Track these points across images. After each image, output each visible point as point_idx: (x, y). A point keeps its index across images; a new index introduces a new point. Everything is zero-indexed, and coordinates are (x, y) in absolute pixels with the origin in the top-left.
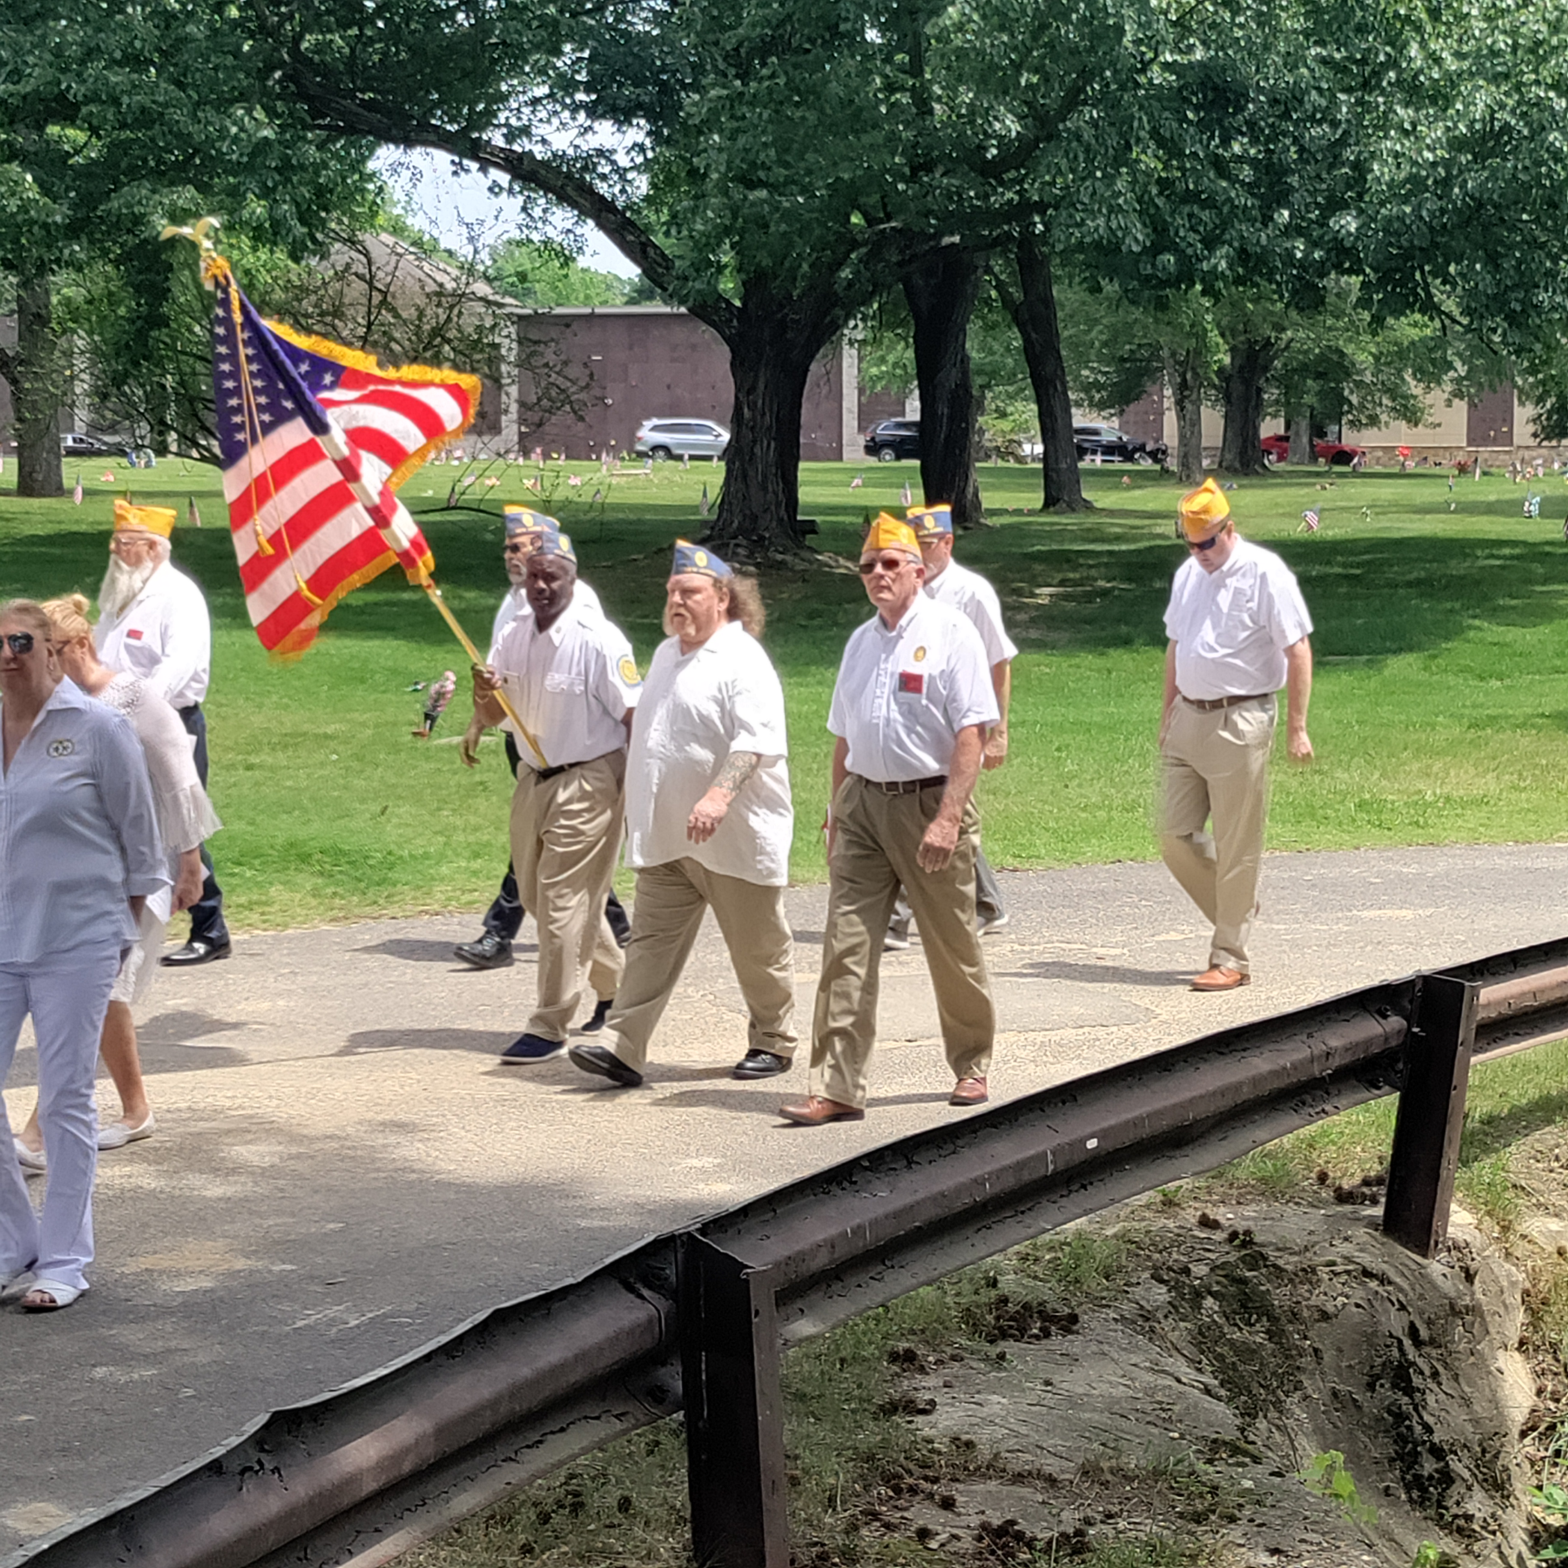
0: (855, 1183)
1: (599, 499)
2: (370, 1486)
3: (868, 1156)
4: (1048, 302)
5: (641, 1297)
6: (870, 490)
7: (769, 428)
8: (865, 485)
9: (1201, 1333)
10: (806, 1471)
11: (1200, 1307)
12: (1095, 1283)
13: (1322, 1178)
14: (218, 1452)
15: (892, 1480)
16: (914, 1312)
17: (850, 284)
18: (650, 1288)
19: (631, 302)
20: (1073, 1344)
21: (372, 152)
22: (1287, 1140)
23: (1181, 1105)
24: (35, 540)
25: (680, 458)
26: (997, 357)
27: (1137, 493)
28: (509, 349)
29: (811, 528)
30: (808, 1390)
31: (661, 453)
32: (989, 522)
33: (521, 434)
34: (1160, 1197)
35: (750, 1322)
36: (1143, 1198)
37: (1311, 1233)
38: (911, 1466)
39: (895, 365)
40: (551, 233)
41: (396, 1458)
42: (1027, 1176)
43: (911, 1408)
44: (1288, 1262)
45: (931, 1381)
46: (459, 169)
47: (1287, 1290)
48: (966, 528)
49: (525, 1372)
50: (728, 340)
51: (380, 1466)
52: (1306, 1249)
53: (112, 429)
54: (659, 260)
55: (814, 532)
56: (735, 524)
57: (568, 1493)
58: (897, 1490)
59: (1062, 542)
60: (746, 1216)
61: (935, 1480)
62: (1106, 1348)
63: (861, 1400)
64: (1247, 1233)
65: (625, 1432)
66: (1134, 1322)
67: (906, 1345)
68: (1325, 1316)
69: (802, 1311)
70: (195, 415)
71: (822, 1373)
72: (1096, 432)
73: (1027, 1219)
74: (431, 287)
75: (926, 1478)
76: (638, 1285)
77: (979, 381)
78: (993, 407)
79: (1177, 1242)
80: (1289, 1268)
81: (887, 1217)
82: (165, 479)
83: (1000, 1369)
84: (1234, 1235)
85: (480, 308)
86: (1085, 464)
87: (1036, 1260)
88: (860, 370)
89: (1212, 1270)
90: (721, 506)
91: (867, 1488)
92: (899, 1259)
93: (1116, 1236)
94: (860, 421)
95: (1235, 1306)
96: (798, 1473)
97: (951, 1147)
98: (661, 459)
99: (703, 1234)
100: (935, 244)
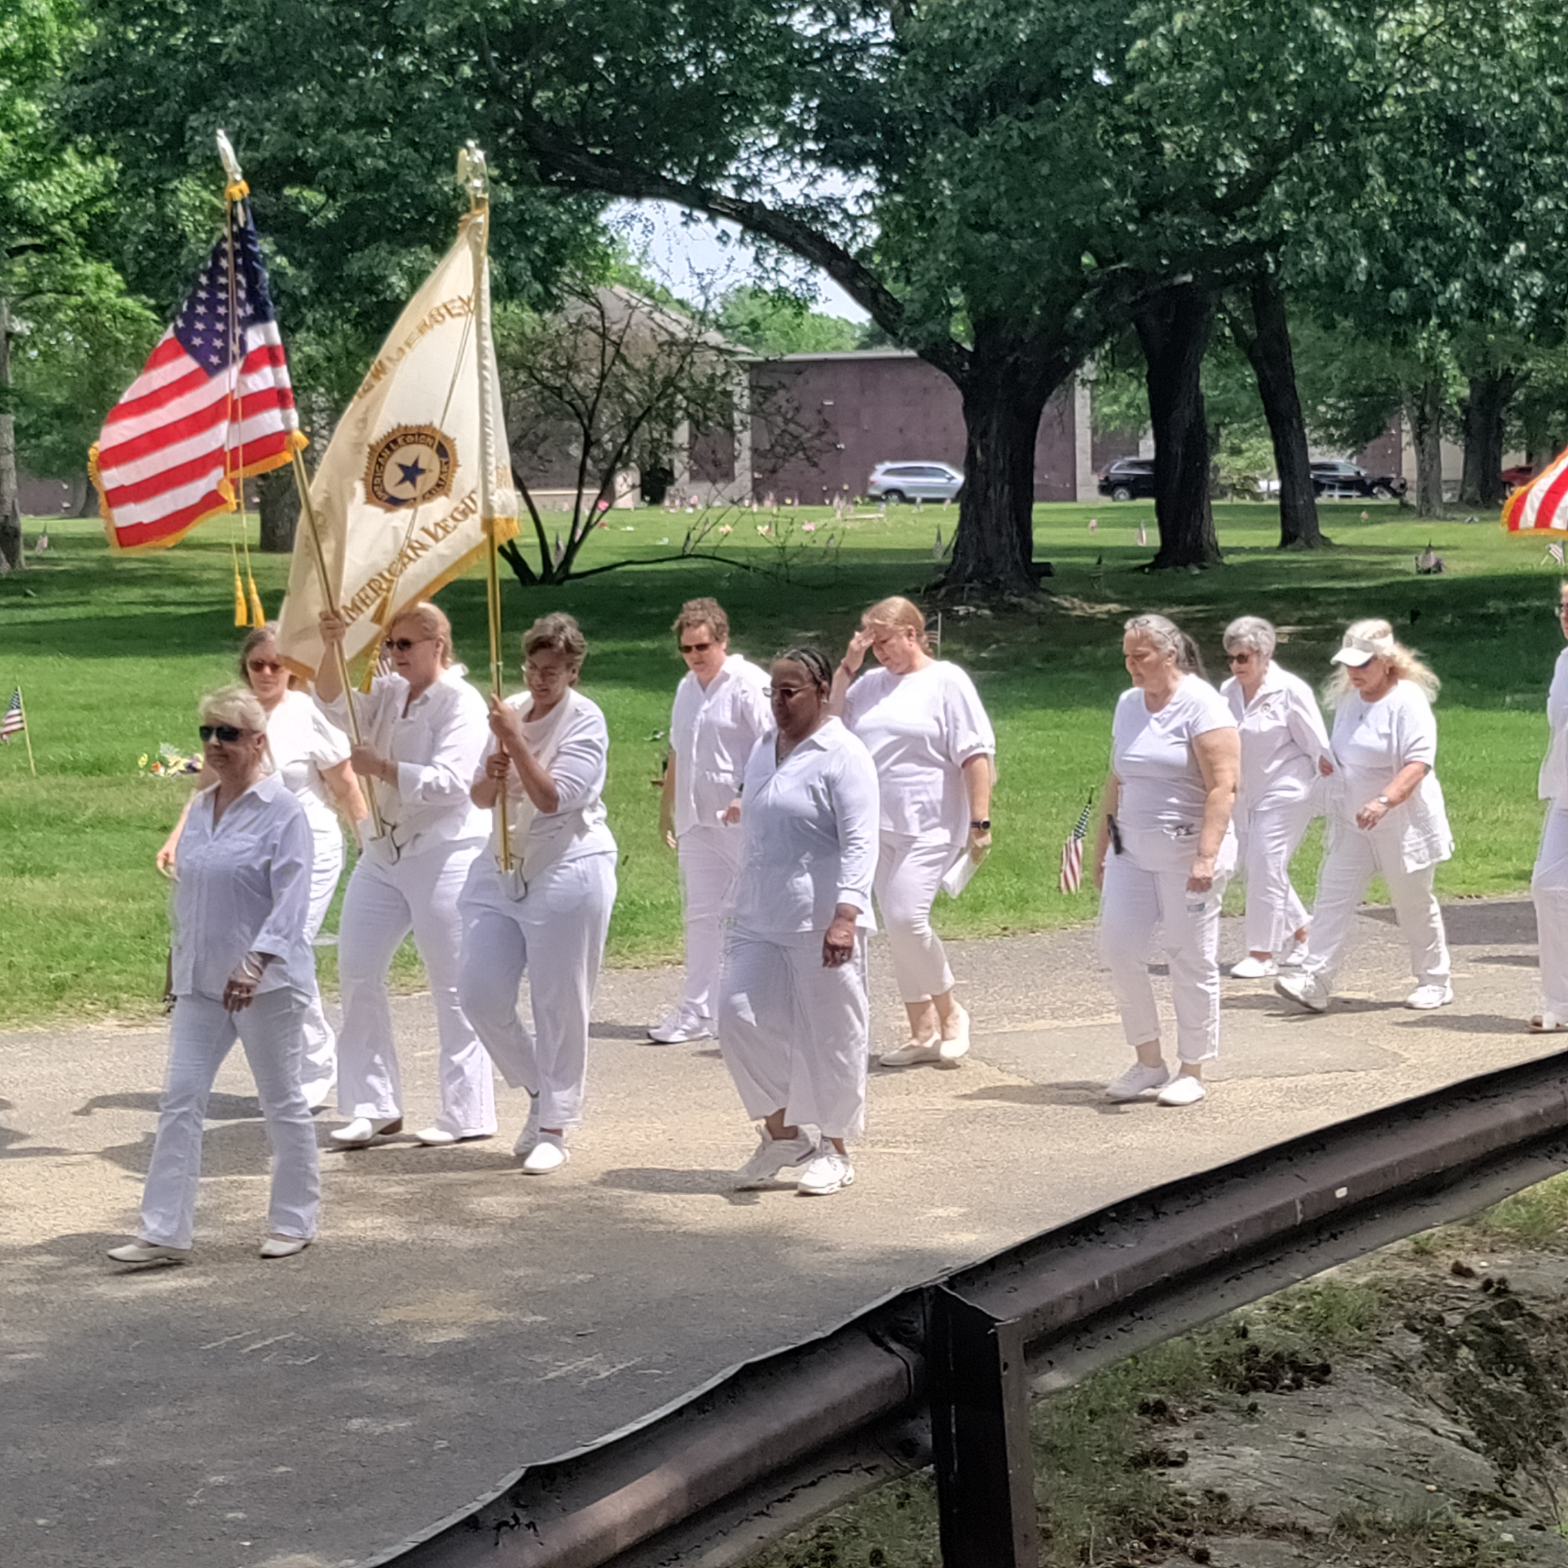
0: (1102, 1234)
1: (833, 544)
2: (623, 1541)
3: (1116, 1207)
4: (1282, 338)
5: (890, 1351)
6: (1105, 530)
7: (1002, 472)
8: (1100, 525)
9: (1456, 1383)
10: (1058, 1525)
11: (1455, 1357)
12: (1347, 1334)
14: (475, 1507)
15: (1145, 1533)
16: (1164, 1363)
17: (1081, 325)
18: (898, 1340)
19: (863, 346)
20: (1324, 1395)
21: (604, 205)
22: (1541, 1188)
23: (1432, 1153)
25: (912, 501)
26: (1231, 395)
27: (1377, 528)
28: (742, 398)
29: (1046, 570)
30: (1058, 1442)
31: (895, 497)
32: (1227, 560)
33: (754, 480)
34: (1412, 1246)
35: (999, 1376)
36: (1395, 1247)
38: (1165, 1519)
39: (1129, 406)
40: (784, 282)
41: (648, 1513)
42: (1276, 1226)
43: (1163, 1460)
44: (1545, 1312)
45: (1182, 1433)
47: (1545, 1339)
48: (1202, 568)
49: (775, 1426)
50: (960, 385)
51: (635, 1520)
52: (1563, 1297)
54: (890, 305)
55: (1050, 574)
56: (970, 569)
57: (819, 1546)
58: (1150, 1543)
59: (1301, 580)
60: (994, 1268)
61: (1189, 1534)
62: (1359, 1398)
63: (1112, 1453)
64: (1502, 1281)
65: (876, 1486)
66: (1387, 1372)
67: (1157, 1396)
69: (1051, 1363)
71: (1072, 1425)
72: (1333, 468)
73: (1276, 1269)
74: (663, 337)
75: (1179, 1532)
76: (887, 1339)
77: (1212, 420)
78: (1228, 444)
79: (1430, 1290)
80: (1545, 1316)
81: (1135, 1268)
83: (1252, 1421)
84: (1488, 1284)
85: (712, 356)
86: (1322, 500)
87: (1287, 1310)
88: (1093, 410)
89: (1467, 1319)
90: (955, 550)
91: (1119, 1541)
92: (1148, 1311)
93: (1368, 1286)
94: (1094, 459)
95: (1491, 1356)
96: (1050, 1526)
97: (1198, 1197)
98: (894, 503)
99: (952, 1288)
100: (1166, 283)
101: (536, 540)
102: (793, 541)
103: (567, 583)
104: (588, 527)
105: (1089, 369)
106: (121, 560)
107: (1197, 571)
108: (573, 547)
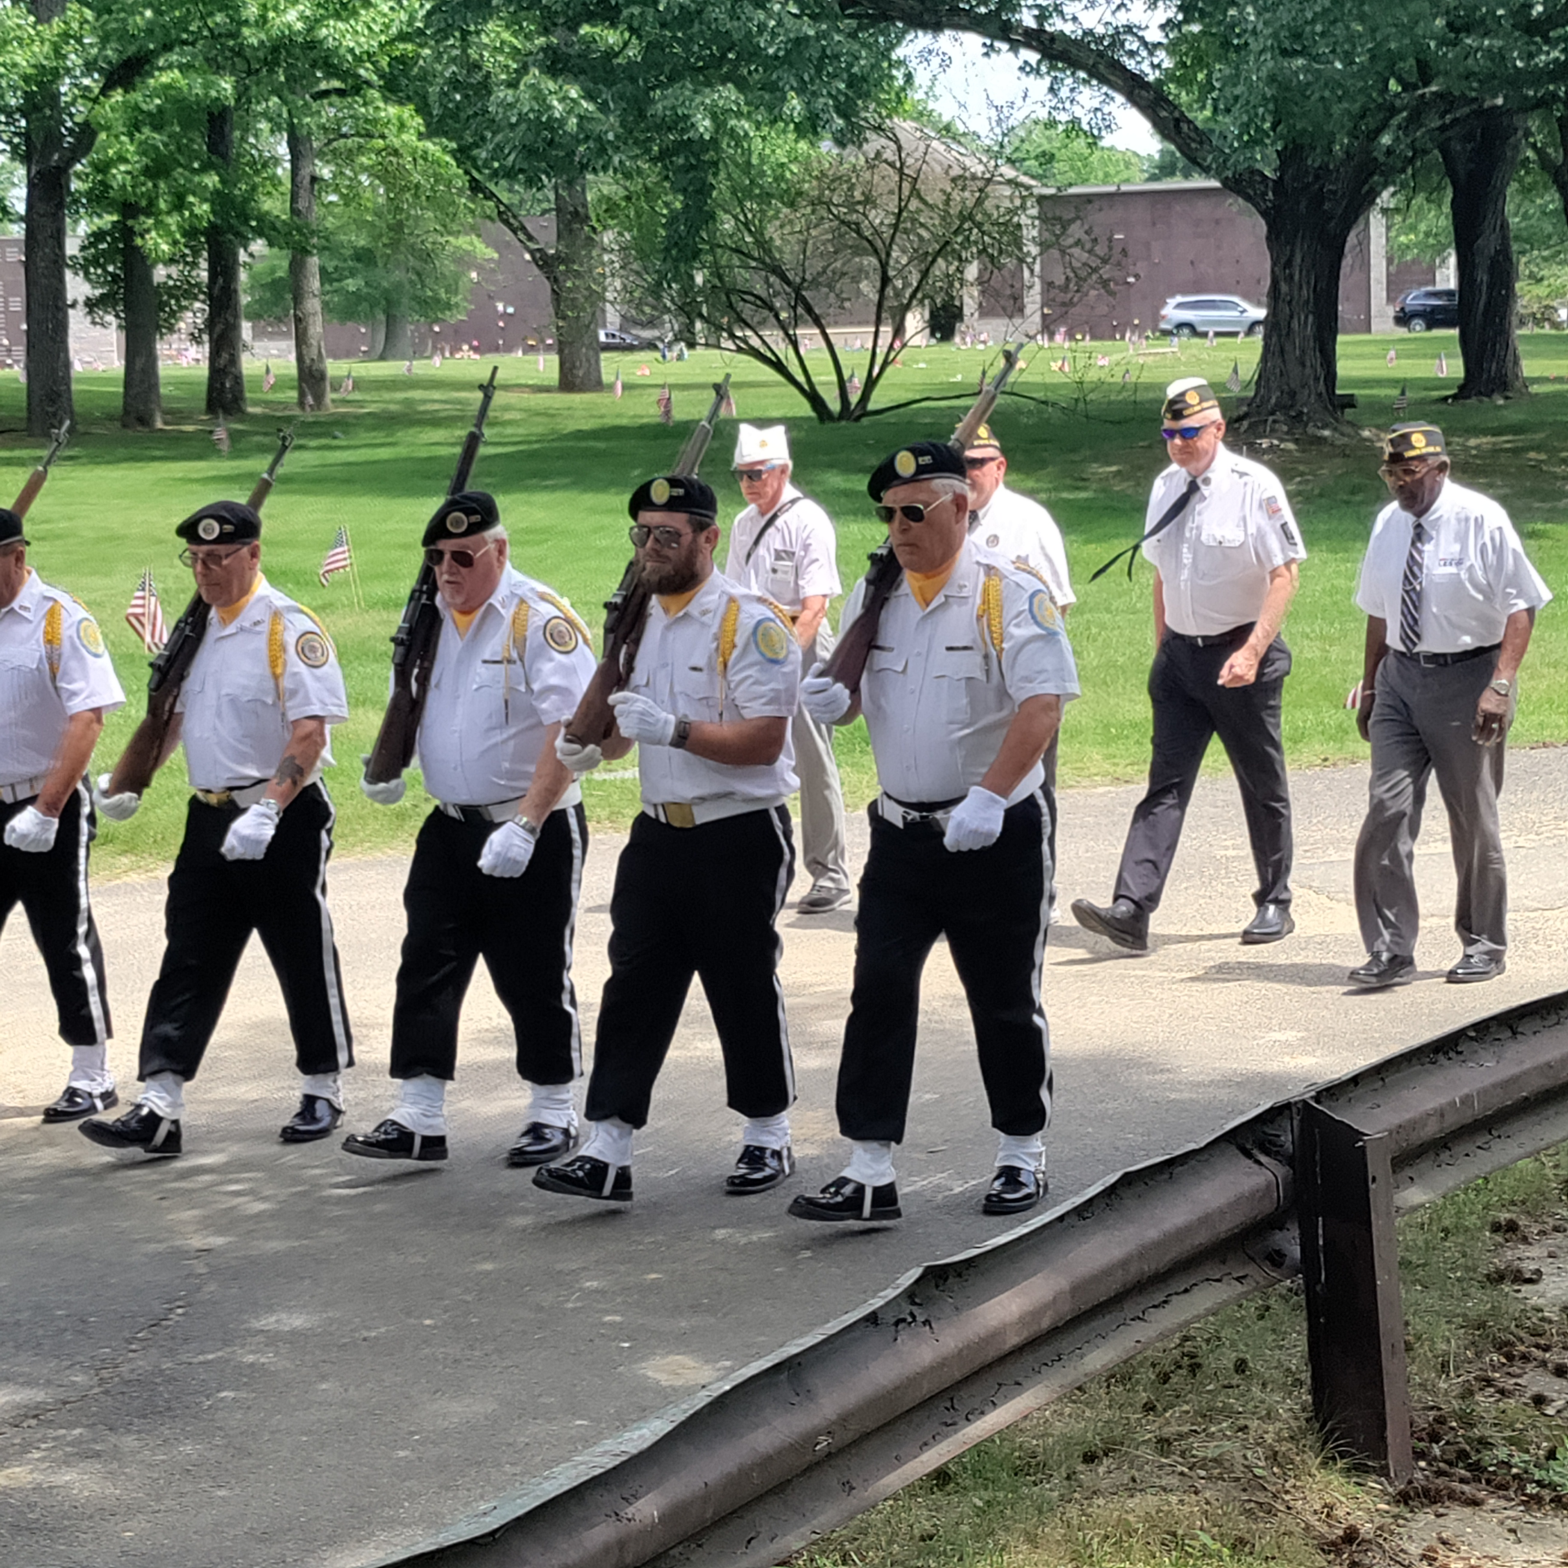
0: (1461, 1053)
1: (1132, 378)
2: (1013, 1340)
3: (1476, 1026)
5: (1259, 1163)
6: (1403, 362)
7: (1307, 302)
8: (1398, 357)
10: (1418, 1337)
14: (876, 1303)
15: (1504, 1347)
16: (1513, 1183)
17: (1389, 151)
18: (1268, 1153)
19: (1153, 178)
21: (900, 39)
24: (580, 435)
25: (1205, 335)
26: (1533, 221)
28: (1031, 232)
29: (1349, 402)
30: (1414, 1259)
31: (1186, 331)
32: (1535, 389)
33: (1044, 316)
35: (1367, 1190)
38: (1522, 1334)
39: (1427, 234)
40: (1079, 112)
41: (1036, 1314)
43: (1519, 1278)
45: (1535, 1251)
46: (989, 50)
48: (1507, 398)
49: (1152, 1234)
50: (1264, 214)
51: (1023, 1320)
53: (651, 323)
54: (1192, 135)
55: (1353, 406)
56: (1273, 401)
57: (1184, 1355)
58: (1510, 1357)
60: (1356, 1084)
61: (1546, 1349)
63: (1467, 1269)
65: (1244, 1294)
67: (1508, 1216)
69: (1411, 1179)
70: (731, 306)
71: (1427, 1242)
74: (956, 171)
75: (1537, 1346)
76: (1255, 1152)
77: (1515, 247)
78: (1527, 272)
81: (1494, 1086)
82: (698, 371)
85: (1007, 191)
88: (1388, 239)
90: (1258, 383)
91: (1478, 1355)
92: (1505, 1129)
94: (1389, 290)
96: (1411, 1338)
97: (1554, 1018)
98: (1185, 338)
99: (1318, 1102)
100: (1475, 106)
101: (834, 378)
102: (1092, 376)
103: (865, 421)
104: (885, 364)
105: (1386, 198)
106: (424, 402)
107: (1501, 402)
108: (871, 383)
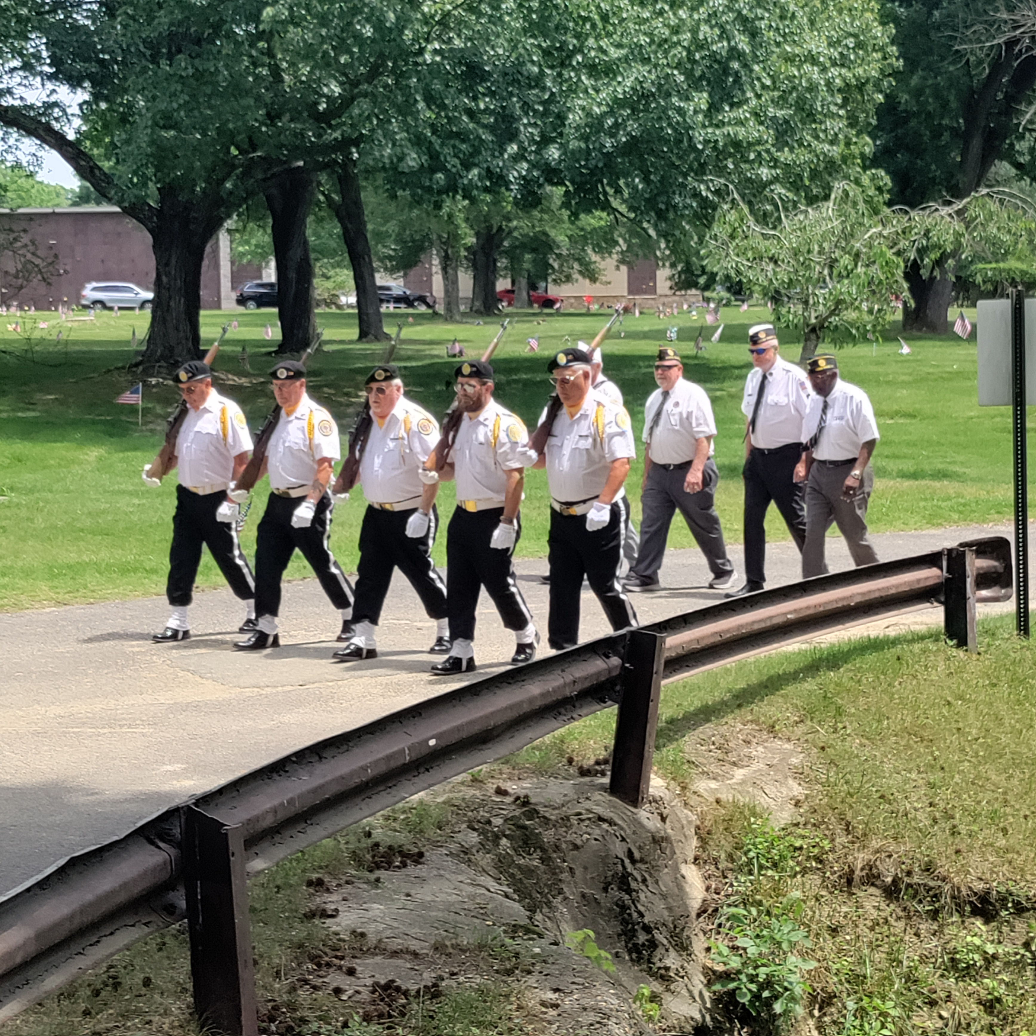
0: (287, 771)
1: (63, 337)
3: (296, 754)
4: (358, 204)
5: (159, 848)
6: (243, 329)
7: (180, 289)
8: (240, 326)
9: (500, 861)
10: (261, 956)
11: (498, 845)
12: (432, 833)
13: (570, 761)
15: (315, 959)
16: (320, 855)
17: (231, 193)
18: (164, 841)
19: (75, 204)
20: (421, 870)
22: (548, 739)
23: (487, 717)
25: (112, 309)
26: (324, 240)
27: (419, 328)
30: (257, 906)
31: (99, 306)
32: (328, 347)
34: (470, 778)
35: (229, 860)
36: (459, 778)
37: (565, 795)
38: (327, 950)
39: (257, 246)
40: (21, 156)
41: (11, 954)
42: (394, 764)
43: (324, 914)
44: (553, 815)
45: (334, 897)
47: (552, 831)
49: (89, 897)
50: (151, 231)
51: (3, 958)
52: (563, 805)
54: (102, 177)
56: (159, 353)
57: (109, 977)
58: (319, 965)
59: (373, 361)
60: (221, 794)
61: (342, 958)
62: (442, 872)
63: (291, 910)
64: (526, 796)
65: (151, 933)
66: (458, 856)
67: (318, 876)
68: (576, 847)
69: (257, 854)
71: (266, 895)
72: (388, 289)
73: (393, 791)
75: (336, 957)
76: (156, 841)
78: (320, 273)
79: (482, 804)
80: (553, 818)
81: (308, 792)
83: (377, 887)
84: (518, 798)
86: (384, 309)
87: (395, 819)
88: (231, 249)
89: (505, 821)
90: (149, 341)
91: (299, 965)
92: (315, 819)
93: (444, 803)
94: (232, 283)
95: (521, 843)
96: (256, 957)
97: (345, 747)
98: (98, 310)
99: (197, 806)
100: (286, 166)
102: (36, 335)
105: (229, 224)
